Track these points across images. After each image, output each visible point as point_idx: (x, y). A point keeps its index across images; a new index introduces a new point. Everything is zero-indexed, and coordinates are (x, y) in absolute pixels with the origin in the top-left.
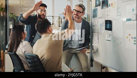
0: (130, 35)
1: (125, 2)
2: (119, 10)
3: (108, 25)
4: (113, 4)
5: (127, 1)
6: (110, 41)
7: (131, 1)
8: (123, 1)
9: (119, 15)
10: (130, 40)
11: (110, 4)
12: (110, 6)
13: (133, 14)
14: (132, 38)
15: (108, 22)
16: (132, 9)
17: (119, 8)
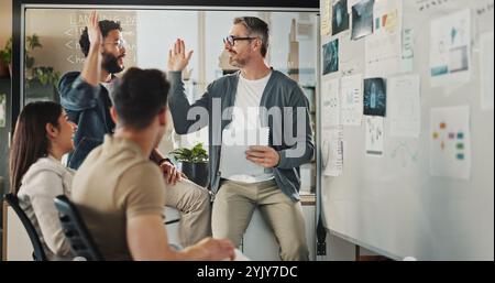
0: (443, 126)
1: (428, 6)
2: (408, 39)
3: (373, 96)
4: (389, 18)
5: (434, 3)
6: (380, 153)
7: (440, 2)
8: (420, 5)
9: (409, 57)
10: (443, 146)
11: (378, 20)
12: (377, 27)
13: (452, 50)
14: (451, 136)
15: (374, 85)
16: (450, 32)
17: (407, 31)
